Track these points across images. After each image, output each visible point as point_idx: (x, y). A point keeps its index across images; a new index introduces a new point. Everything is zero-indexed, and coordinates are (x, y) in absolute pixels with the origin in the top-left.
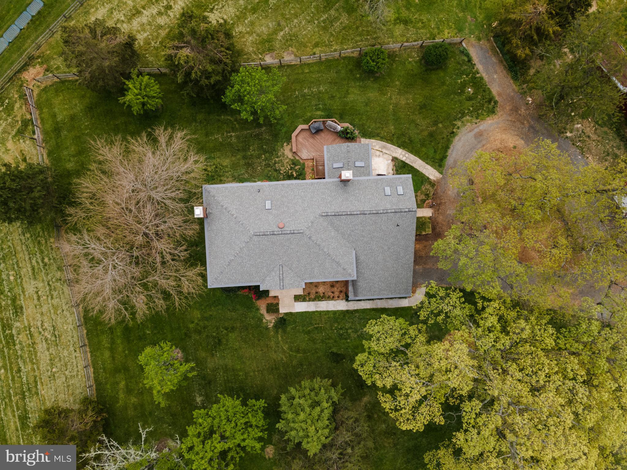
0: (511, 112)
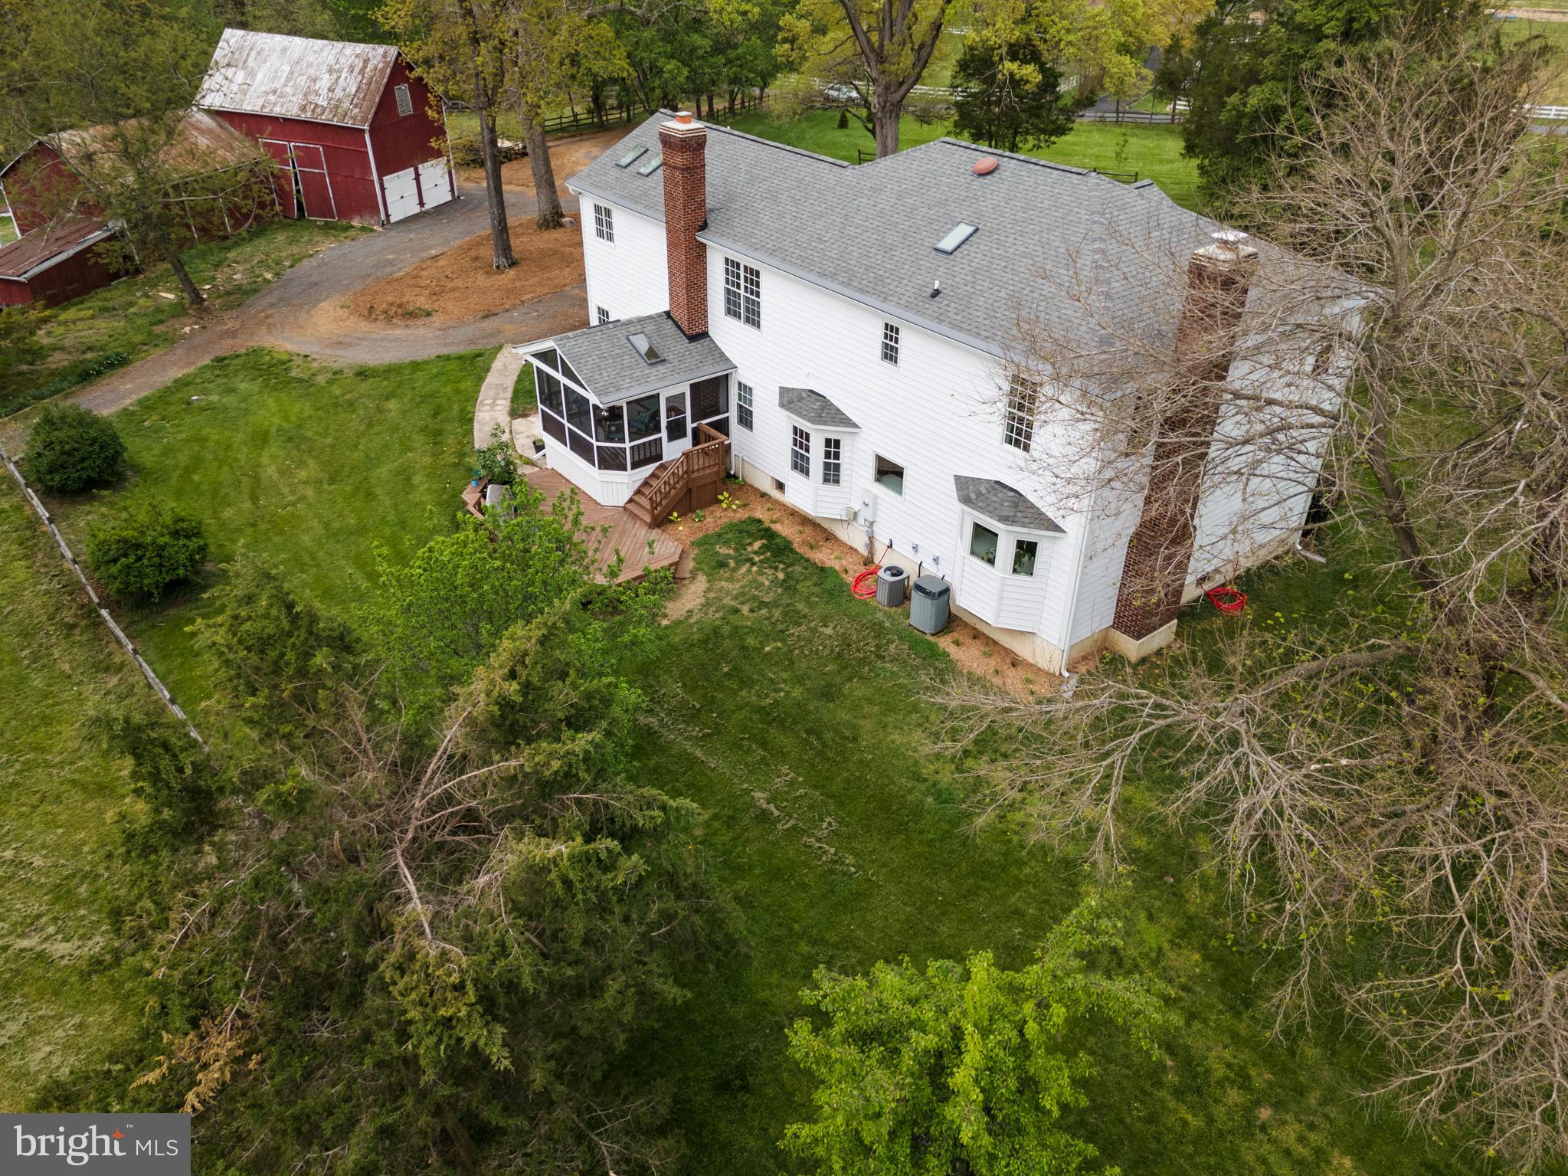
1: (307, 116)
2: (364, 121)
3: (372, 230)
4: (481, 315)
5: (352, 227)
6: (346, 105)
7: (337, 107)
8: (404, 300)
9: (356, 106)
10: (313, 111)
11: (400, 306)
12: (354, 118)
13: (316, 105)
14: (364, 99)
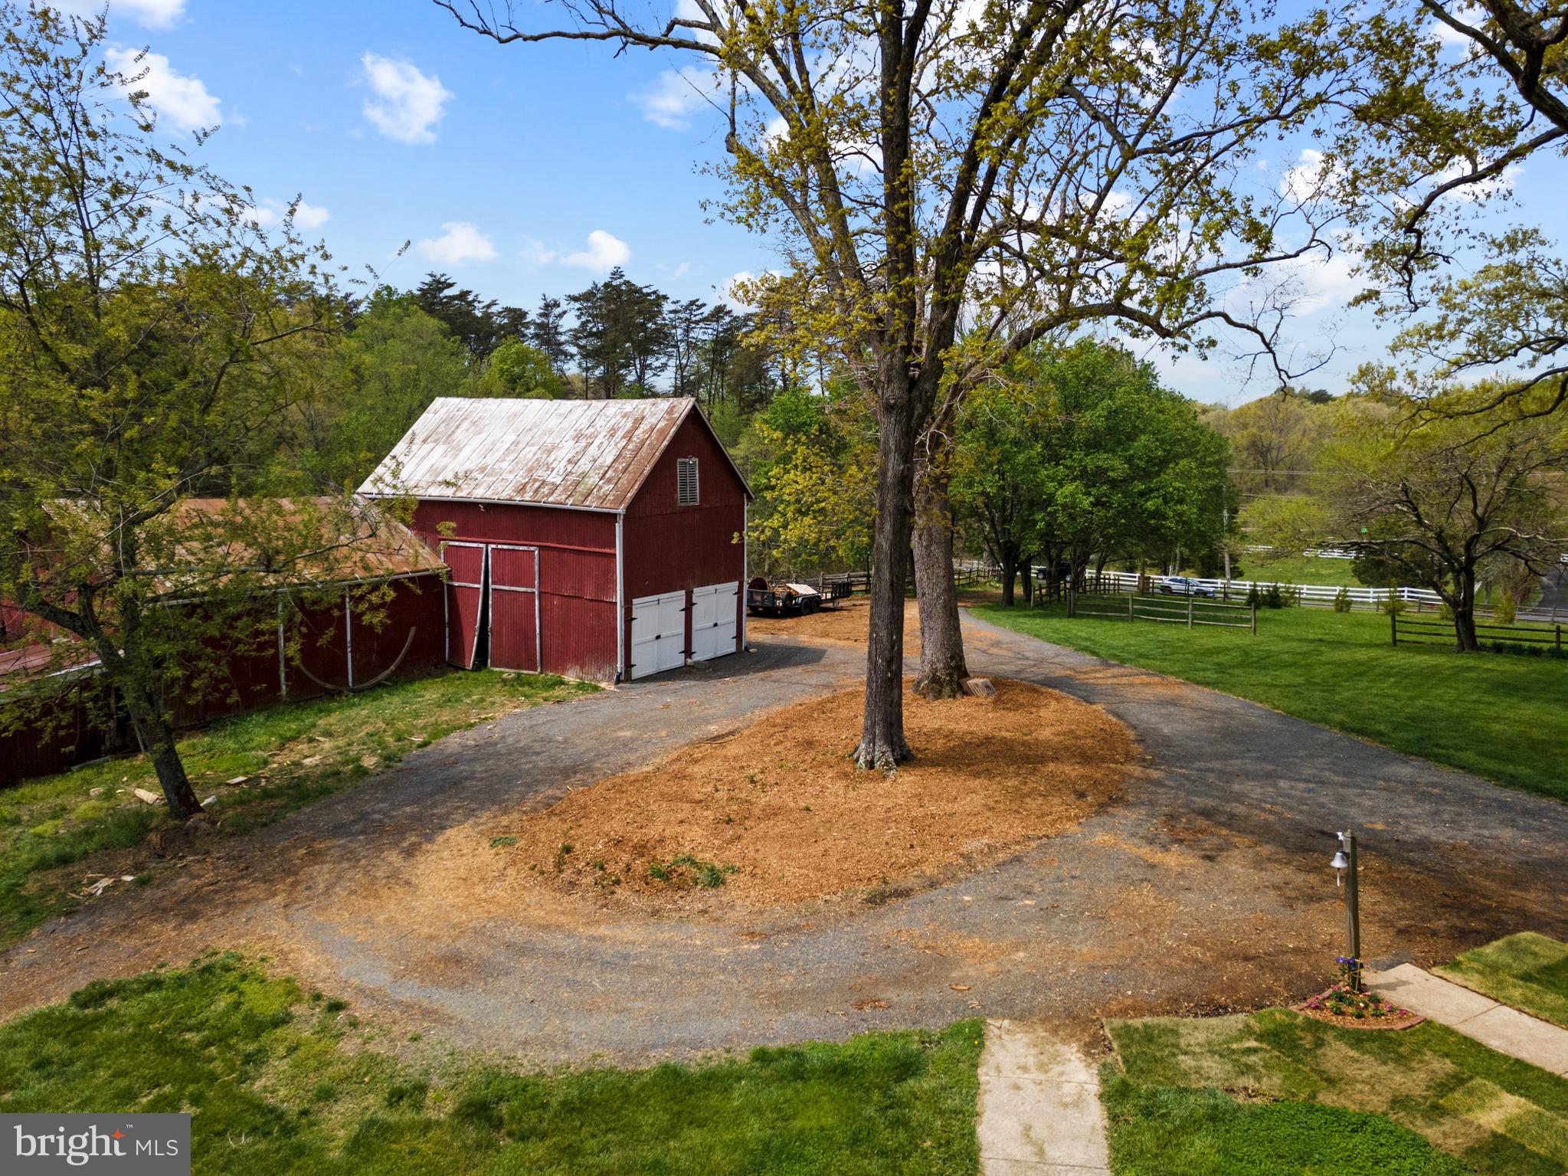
1: (527, 497)
2: (619, 500)
3: (596, 689)
4: (863, 890)
5: (562, 683)
6: (593, 479)
7: (577, 484)
8: (653, 832)
9: (609, 481)
10: (536, 492)
11: (641, 850)
12: (603, 498)
13: (544, 483)
14: (625, 470)
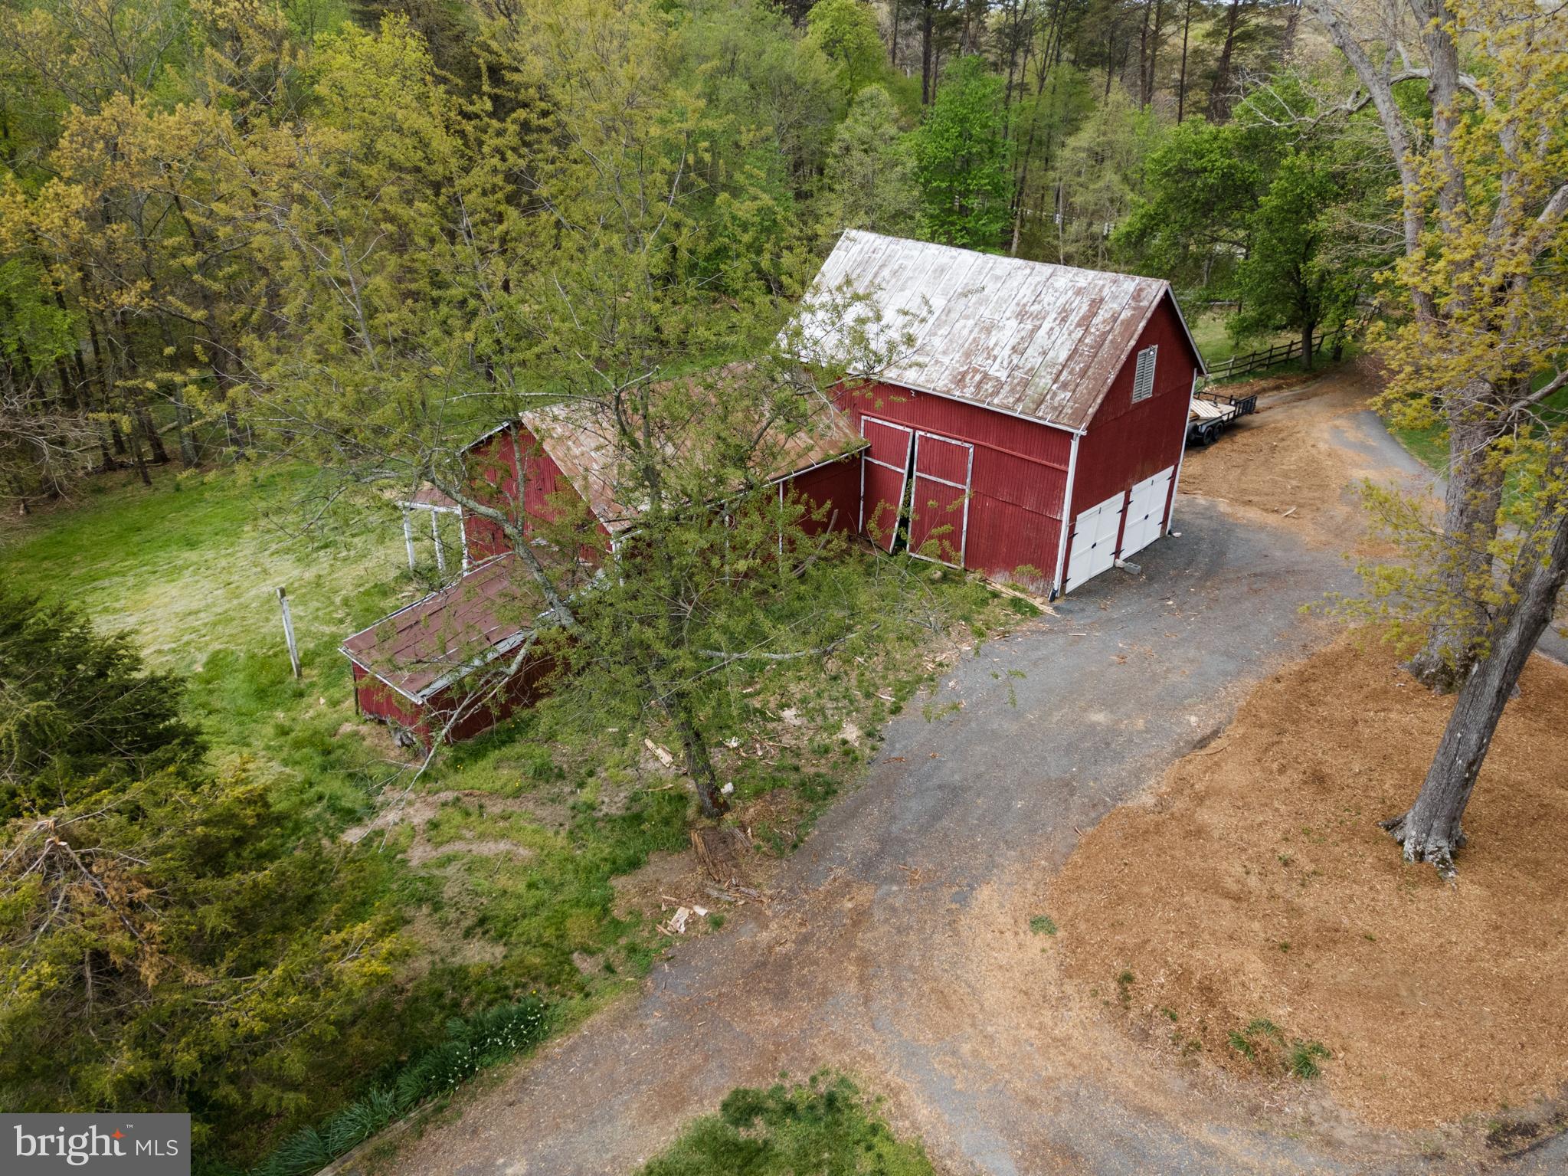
0: (797, 992)
1: (966, 395)
2: (1077, 416)
3: (1033, 611)
5: (994, 594)
6: (1045, 381)
7: (1026, 384)
9: (1064, 386)
10: (978, 386)
12: (1059, 410)
13: (986, 376)
14: (1083, 373)
